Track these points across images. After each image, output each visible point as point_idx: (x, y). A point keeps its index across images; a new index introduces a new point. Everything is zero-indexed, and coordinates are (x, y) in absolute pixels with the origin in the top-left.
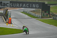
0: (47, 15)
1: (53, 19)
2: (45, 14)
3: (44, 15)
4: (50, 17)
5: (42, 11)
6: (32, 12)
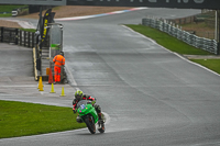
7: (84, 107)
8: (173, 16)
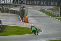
6: (50, 10)
7: (33, 29)
8: (47, 8)
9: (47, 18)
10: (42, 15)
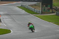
0: (49, 10)
1: (56, 15)
2: (46, 8)
3: (44, 9)
4: (53, 12)
5: (42, 4)
8: (29, 4)
9: (25, 16)
10: (21, 12)
